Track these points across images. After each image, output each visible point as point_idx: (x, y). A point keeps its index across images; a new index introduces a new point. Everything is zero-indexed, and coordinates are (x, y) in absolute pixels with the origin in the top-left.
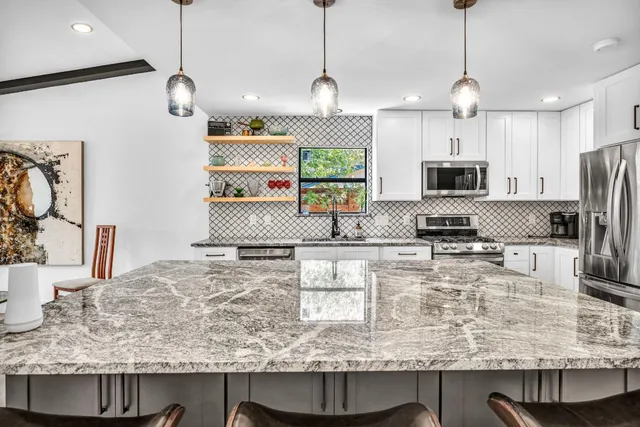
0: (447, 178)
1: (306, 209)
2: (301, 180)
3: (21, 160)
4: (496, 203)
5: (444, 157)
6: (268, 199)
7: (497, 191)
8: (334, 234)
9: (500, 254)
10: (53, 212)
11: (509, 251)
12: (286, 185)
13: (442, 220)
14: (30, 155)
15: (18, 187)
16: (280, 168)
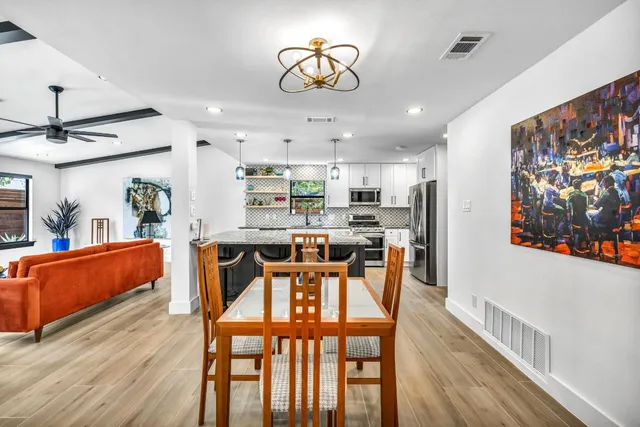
0: (358, 196)
1: (294, 211)
2: (291, 197)
3: (156, 187)
4: (385, 208)
5: (358, 185)
6: (275, 206)
7: (385, 203)
8: (307, 224)
9: (383, 233)
10: (170, 212)
11: (388, 231)
12: (284, 199)
13: (363, 217)
14: (159, 184)
15: (154, 199)
16: (281, 191)
